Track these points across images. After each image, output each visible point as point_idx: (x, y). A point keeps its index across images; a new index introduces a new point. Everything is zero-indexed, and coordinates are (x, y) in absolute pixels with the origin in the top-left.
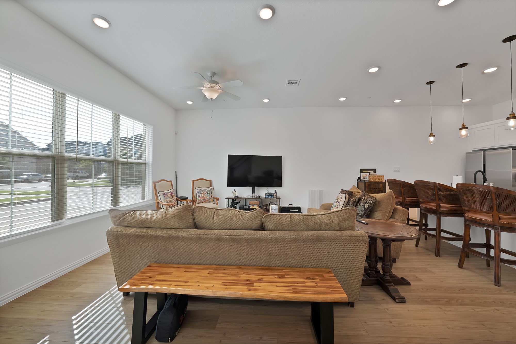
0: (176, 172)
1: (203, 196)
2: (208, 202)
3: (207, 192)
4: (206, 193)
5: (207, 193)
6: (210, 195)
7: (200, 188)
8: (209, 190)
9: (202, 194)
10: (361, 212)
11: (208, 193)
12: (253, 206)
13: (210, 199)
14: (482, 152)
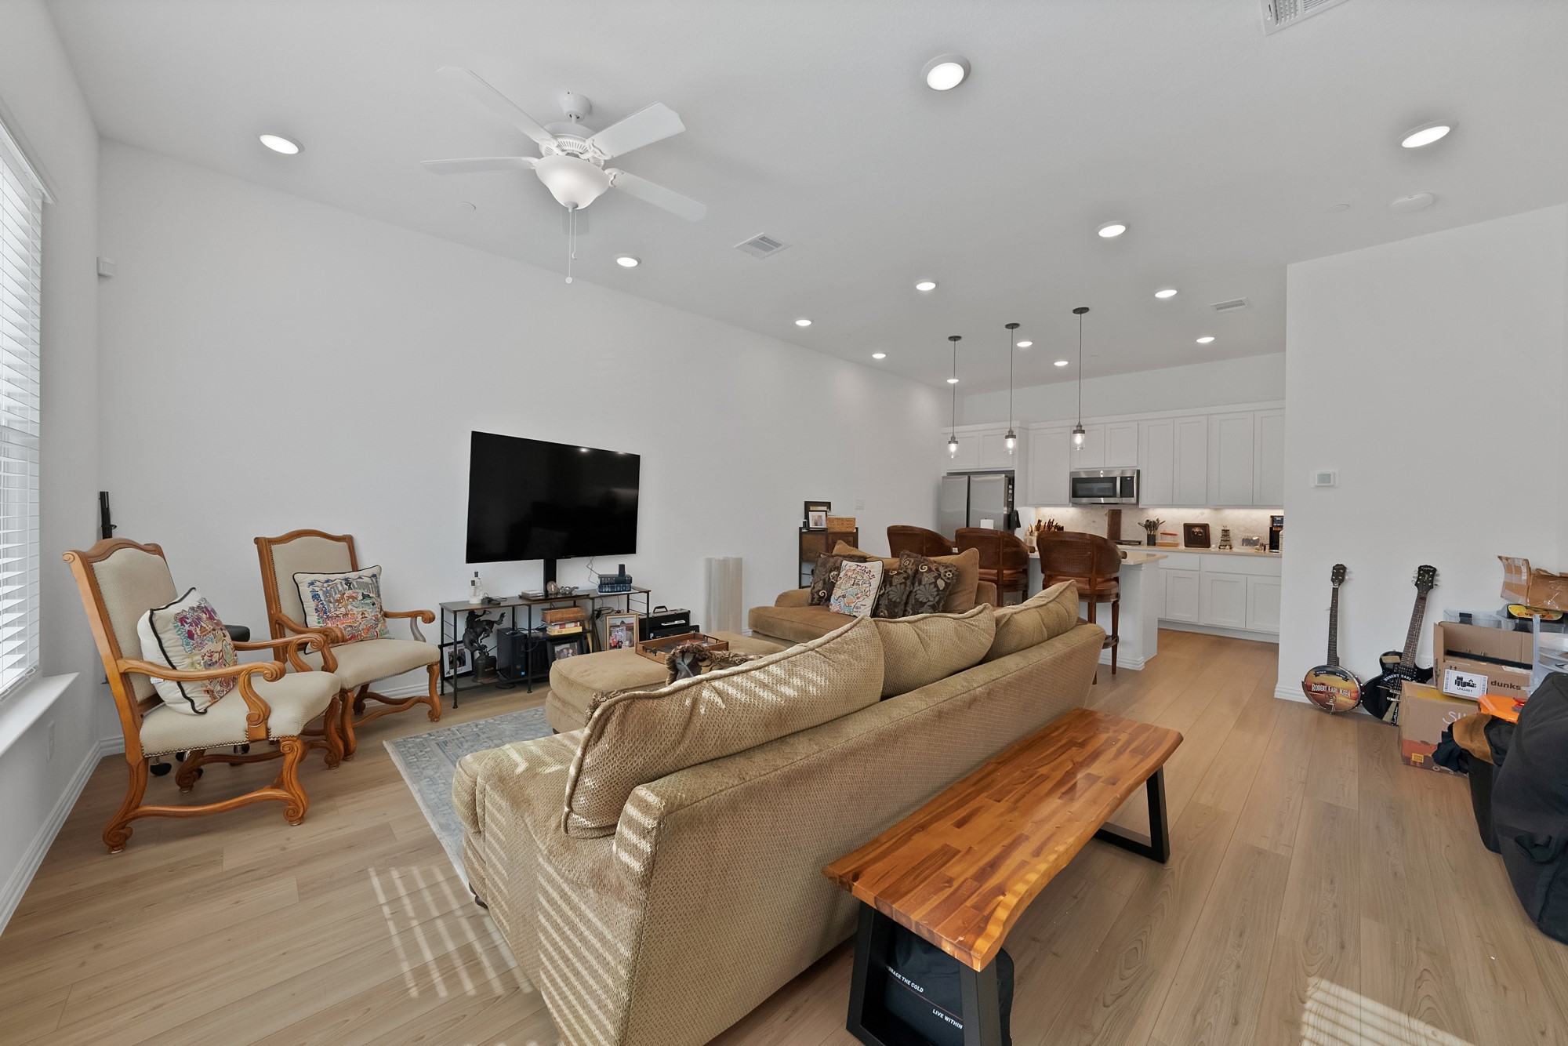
0: (104, 497)
1: (343, 609)
2: (371, 638)
3: (360, 592)
4: (354, 598)
5: (361, 597)
6: (373, 604)
7: (323, 578)
8: (366, 580)
9: (338, 601)
10: (932, 599)
11: (364, 596)
12: (562, 626)
13: (377, 619)
14: (966, 477)
